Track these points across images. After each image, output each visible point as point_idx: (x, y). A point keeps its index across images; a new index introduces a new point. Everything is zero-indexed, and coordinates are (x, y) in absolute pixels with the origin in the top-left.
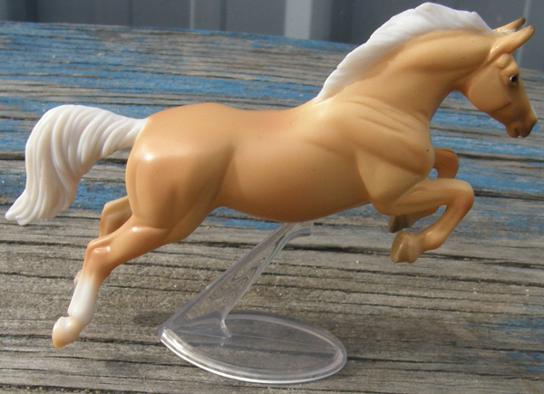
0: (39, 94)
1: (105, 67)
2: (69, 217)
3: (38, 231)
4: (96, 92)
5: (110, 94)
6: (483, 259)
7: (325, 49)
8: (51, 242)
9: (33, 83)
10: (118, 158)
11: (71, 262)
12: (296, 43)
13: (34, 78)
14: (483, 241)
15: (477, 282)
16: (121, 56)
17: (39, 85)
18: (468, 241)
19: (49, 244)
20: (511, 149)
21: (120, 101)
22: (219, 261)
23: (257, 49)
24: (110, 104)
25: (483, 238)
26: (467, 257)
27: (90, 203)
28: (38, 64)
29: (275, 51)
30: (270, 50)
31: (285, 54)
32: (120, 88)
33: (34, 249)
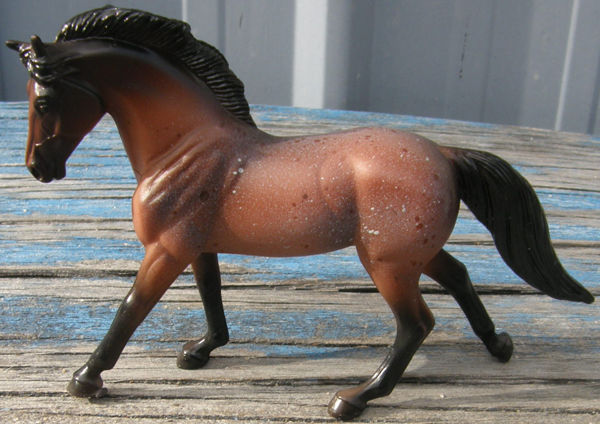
0: (17, 190)
1: (91, 152)
2: (71, 354)
3: (33, 376)
4: (85, 184)
5: (102, 187)
6: (590, 381)
7: (344, 119)
8: (52, 391)
9: (8, 176)
10: (122, 269)
11: (81, 418)
12: (310, 113)
13: (9, 169)
14: (584, 356)
15: (590, 413)
16: (109, 138)
17: (15, 179)
18: (565, 358)
19: (50, 394)
20: (582, 232)
21: (116, 194)
22: (271, 406)
23: (266, 122)
24: (104, 198)
25: (583, 352)
26: (571, 380)
27: (96, 332)
28: (12, 152)
29: (287, 124)
30: (282, 124)
31: (300, 127)
32: (112, 178)
33: (32, 402)
